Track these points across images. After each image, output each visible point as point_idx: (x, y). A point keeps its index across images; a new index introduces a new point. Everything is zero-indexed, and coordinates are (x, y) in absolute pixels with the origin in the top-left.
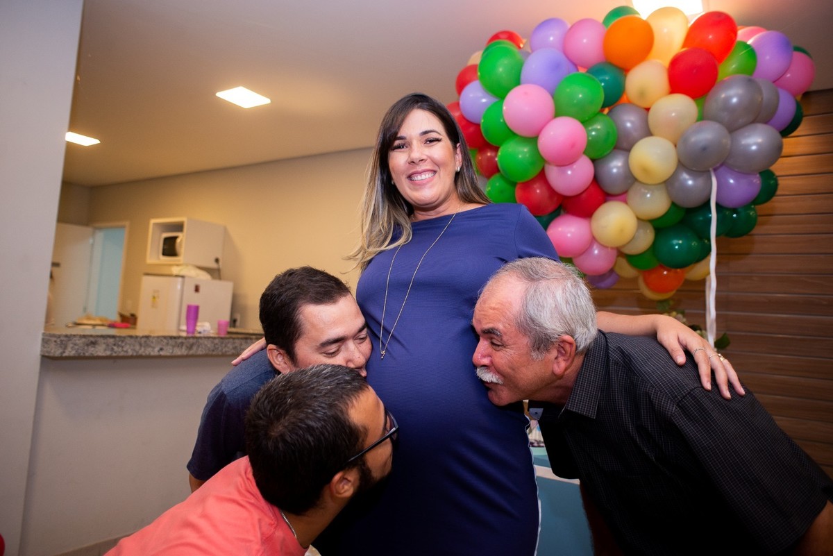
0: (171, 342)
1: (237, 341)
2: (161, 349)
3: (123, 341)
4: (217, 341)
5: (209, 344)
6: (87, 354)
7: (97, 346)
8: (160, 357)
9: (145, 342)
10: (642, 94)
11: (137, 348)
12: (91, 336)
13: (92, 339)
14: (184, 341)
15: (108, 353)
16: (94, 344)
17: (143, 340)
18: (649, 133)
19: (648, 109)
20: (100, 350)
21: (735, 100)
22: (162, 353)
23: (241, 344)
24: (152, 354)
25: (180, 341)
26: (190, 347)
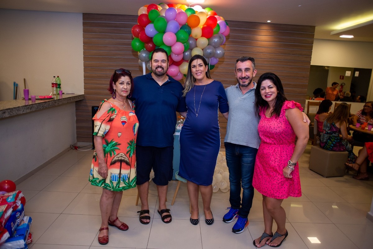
0: (26, 107)
1: (43, 104)
2: (23, 111)
3: (12, 110)
4: (38, 105)
5: (35, 106)
6: (3, 117)
7: (6, 113)
8: (23, 114)
9: (19, 109)
10: (196, 36)
11: (17, 112)
12: (3, 110)
13: (4, 111)
14: (29, 106)
15: (9, 115)
16: (4, 112)
17: (18, 108)
18: (196, 46)
19: (196, 39)
20: (7, 115)
21: (216, 41)
22: (23, 112)
23: (44, 105)
24: (21, 113)
25: (28, 107)
26: (31, 109)
